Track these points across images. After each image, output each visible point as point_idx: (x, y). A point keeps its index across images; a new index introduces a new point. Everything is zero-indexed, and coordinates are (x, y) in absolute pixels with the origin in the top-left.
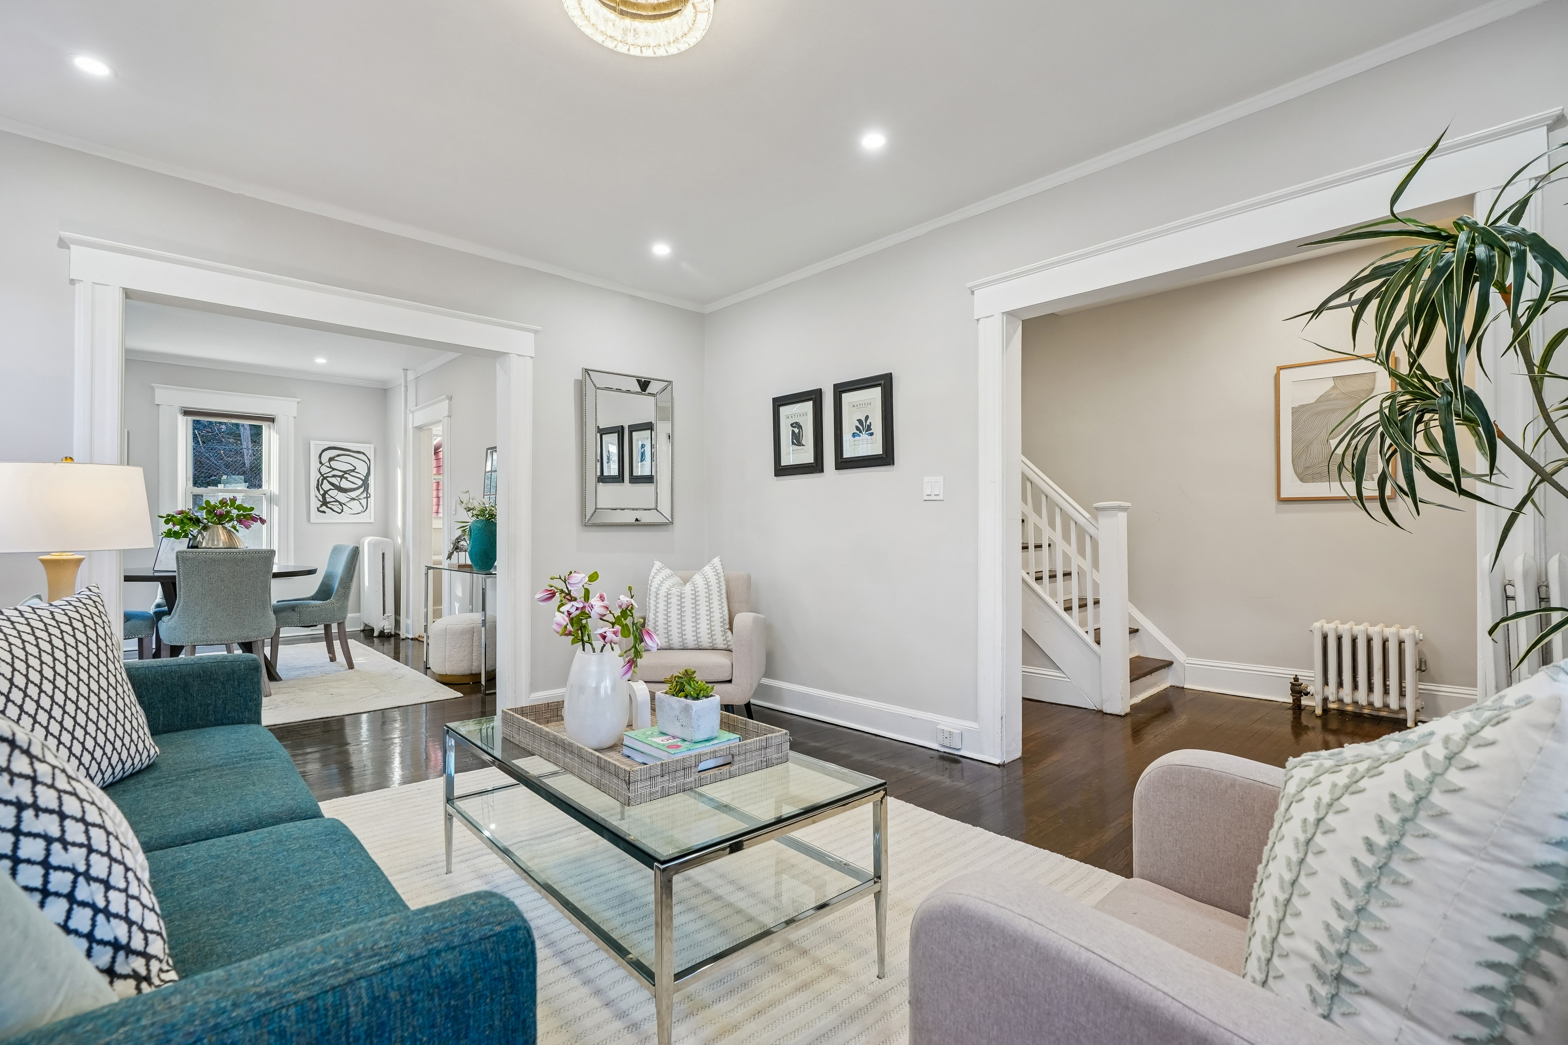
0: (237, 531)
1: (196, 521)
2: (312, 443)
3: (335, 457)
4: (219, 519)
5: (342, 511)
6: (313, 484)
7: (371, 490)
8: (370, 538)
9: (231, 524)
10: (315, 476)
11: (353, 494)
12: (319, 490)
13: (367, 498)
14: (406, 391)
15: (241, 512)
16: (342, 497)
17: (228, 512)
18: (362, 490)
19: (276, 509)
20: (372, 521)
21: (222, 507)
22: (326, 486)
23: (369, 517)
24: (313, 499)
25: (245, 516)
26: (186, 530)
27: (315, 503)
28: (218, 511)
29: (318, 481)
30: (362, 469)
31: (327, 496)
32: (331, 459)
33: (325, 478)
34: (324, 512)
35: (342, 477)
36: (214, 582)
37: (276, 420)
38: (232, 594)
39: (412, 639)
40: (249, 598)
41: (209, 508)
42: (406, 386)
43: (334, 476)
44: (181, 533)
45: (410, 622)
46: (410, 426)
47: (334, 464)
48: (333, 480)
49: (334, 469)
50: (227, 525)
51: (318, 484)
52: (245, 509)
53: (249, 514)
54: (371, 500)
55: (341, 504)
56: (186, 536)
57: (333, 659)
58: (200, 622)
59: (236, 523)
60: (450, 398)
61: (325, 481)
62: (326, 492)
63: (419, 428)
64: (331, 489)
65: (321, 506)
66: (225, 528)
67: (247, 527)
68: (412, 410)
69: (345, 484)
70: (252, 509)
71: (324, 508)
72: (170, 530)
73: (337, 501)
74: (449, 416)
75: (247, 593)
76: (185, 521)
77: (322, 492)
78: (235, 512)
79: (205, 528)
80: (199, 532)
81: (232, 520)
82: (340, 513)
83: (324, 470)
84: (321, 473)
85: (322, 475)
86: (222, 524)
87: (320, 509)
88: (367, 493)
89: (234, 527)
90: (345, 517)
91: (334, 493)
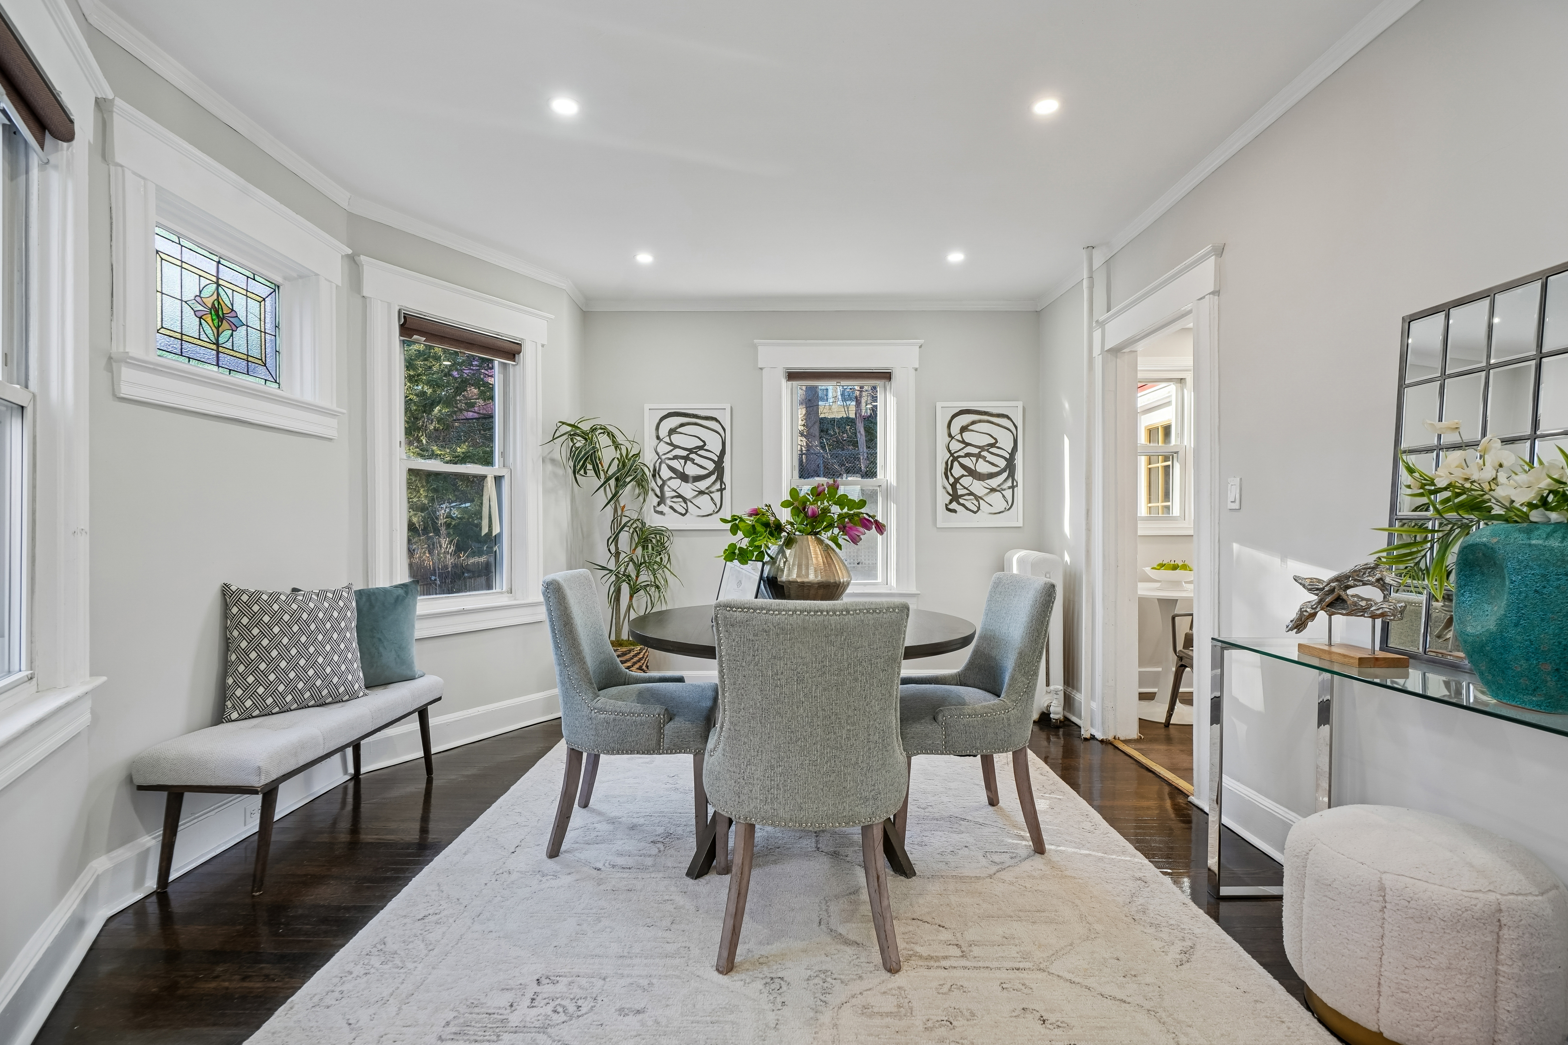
0: (839, 546)
1: (776, 529)
2: (939, 405)
3: (968, 426)
4: (811, 524)
5: (979, 509)
6: (941, 468)
7: (1019, 475)
8: (1022, 553)
9: (829, 534)
10: (943, 456)
11: (994, 482)
12: (947, 478)
13: (1013, 487)
14: (1091, 288)
15: (845, 510)
16: (978, 487)
17: (826, 511)
18: (1005, 475)
19: (893, 507)
20: (1020, 524)
21: (816, 501)
22: (957, 471)
23: (1016, 518)
24: (940, 492)
25: (851, 517)
26: (760, 547)
27: (943, 498)
28: (811, 508)
29: (947, 463)
30: (1006, 442)
31: (958, 486)
32: (964, 429)
33: (955, 459)
34: (954, 511)
35: (978, 456)
36: (783, 682)
37: (893, 377)
38: (820, 713)
39: (1102, 741)
40: (854, 724)
41: (796, 504)
42: (1091, 277)
43: (968, 455)
44: (752, 552)
45: (1094, 705)
46: (1097, 350)
47: (968, 436)
48: (966, 461)
49: (968, 444)
50: (825, 536)
51: (946, 469)
52: (851, 504)
53: (858, 514)
54: (1019, 491)
55: (977, 498)
56: (760, 558)
57: (993, 801)
58: (758, 774)
59: (836, 531)
60: (1220, 251)
61: (956, 463)
62: (957, 480)
63: (1116, 351)
64: (963, 476)
65: (951, 502)
66: (820, 542)
67: (855, 540)
68: (1101, 319)
69: (983, 467)
70: (863, 503)
71: (954, 505)
72: (733, 546)
73: (971, 494)
74: (1216, 293)
75: (850, 713)
76: (759, 528)
77: (952, 480)
78: (836, 510)
79: (790, 542)
80: (781, 551)
81: (830, 526)
82: (975, 512)
83: (955, 446)
84: (950, 451)
85: (952, 455)
86: (816, 534)
87: (950, 507)
88: (1013, 480)
89: (834, 540)
90: (983, 519)
91: (967, 481)
